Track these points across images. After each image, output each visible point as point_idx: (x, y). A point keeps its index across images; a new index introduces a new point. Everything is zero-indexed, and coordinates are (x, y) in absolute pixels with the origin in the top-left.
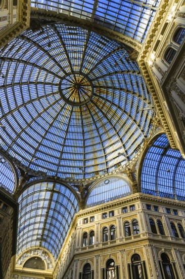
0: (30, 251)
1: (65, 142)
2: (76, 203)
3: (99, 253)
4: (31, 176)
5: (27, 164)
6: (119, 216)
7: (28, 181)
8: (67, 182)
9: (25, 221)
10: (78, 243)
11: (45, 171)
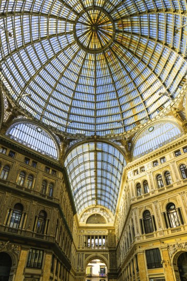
0: (89, 210)
1: (96, 99)
2: (122, 158)
3: (156, 199)
4: (71, 140)
5: (63, 129)
6: (173, 161)
7: (69, 145)
8: (108, 139)
9: (77, 184)
10: (133, 194)
11: (83, 132)
